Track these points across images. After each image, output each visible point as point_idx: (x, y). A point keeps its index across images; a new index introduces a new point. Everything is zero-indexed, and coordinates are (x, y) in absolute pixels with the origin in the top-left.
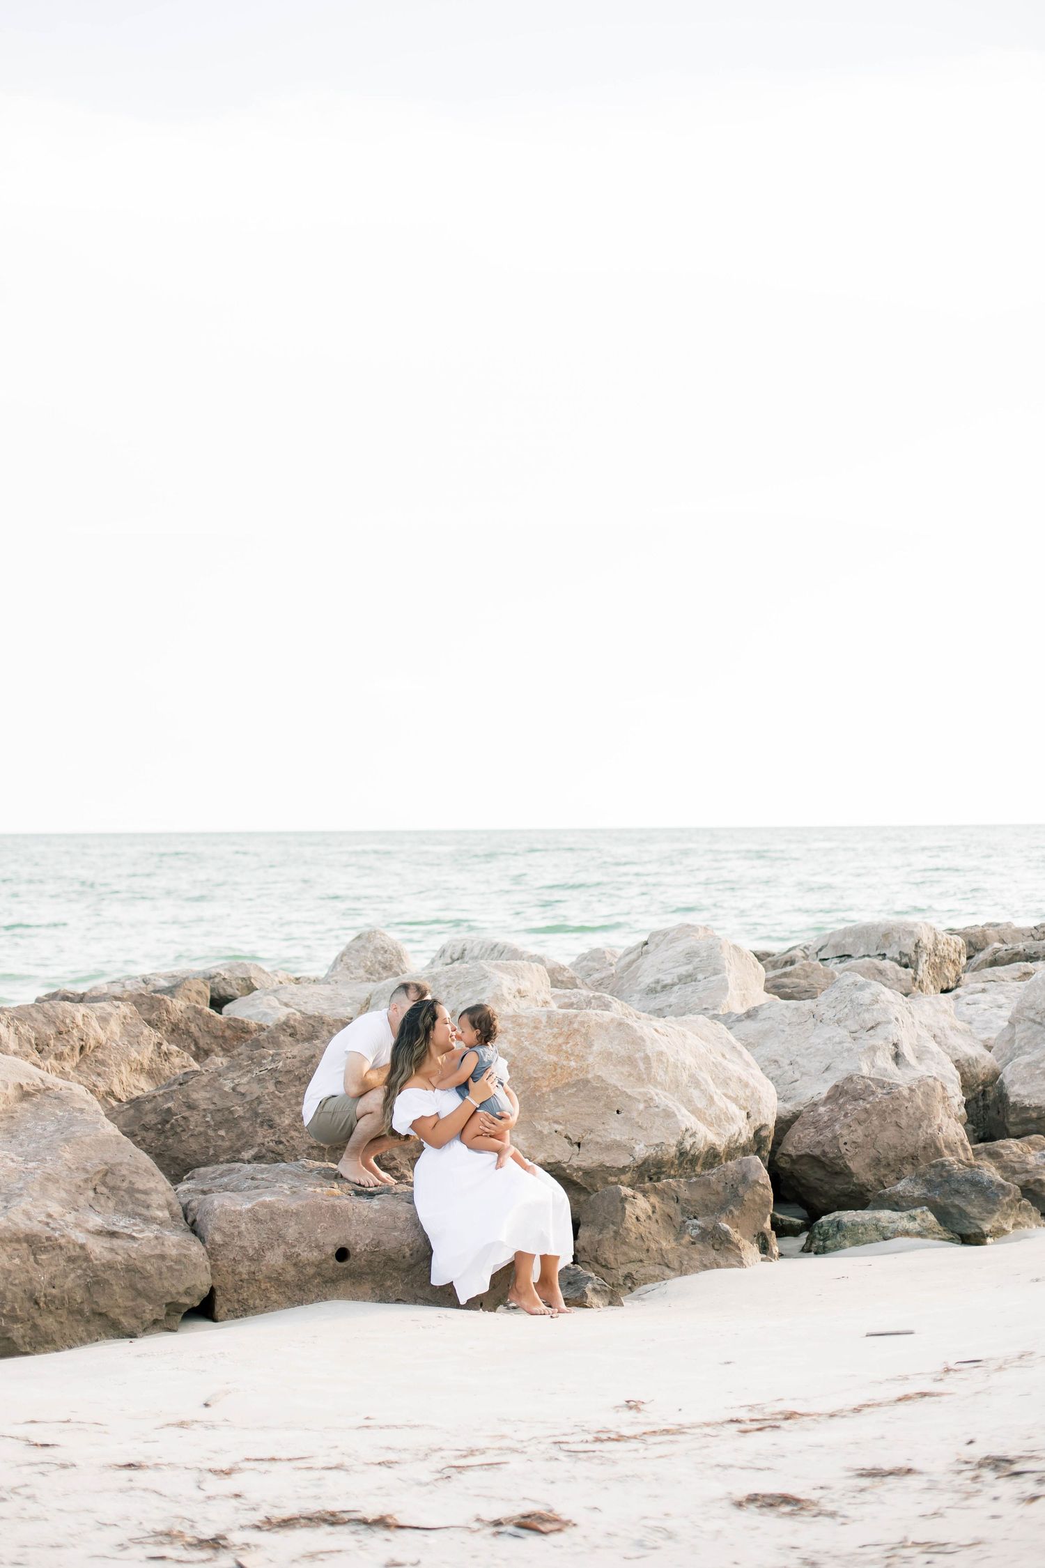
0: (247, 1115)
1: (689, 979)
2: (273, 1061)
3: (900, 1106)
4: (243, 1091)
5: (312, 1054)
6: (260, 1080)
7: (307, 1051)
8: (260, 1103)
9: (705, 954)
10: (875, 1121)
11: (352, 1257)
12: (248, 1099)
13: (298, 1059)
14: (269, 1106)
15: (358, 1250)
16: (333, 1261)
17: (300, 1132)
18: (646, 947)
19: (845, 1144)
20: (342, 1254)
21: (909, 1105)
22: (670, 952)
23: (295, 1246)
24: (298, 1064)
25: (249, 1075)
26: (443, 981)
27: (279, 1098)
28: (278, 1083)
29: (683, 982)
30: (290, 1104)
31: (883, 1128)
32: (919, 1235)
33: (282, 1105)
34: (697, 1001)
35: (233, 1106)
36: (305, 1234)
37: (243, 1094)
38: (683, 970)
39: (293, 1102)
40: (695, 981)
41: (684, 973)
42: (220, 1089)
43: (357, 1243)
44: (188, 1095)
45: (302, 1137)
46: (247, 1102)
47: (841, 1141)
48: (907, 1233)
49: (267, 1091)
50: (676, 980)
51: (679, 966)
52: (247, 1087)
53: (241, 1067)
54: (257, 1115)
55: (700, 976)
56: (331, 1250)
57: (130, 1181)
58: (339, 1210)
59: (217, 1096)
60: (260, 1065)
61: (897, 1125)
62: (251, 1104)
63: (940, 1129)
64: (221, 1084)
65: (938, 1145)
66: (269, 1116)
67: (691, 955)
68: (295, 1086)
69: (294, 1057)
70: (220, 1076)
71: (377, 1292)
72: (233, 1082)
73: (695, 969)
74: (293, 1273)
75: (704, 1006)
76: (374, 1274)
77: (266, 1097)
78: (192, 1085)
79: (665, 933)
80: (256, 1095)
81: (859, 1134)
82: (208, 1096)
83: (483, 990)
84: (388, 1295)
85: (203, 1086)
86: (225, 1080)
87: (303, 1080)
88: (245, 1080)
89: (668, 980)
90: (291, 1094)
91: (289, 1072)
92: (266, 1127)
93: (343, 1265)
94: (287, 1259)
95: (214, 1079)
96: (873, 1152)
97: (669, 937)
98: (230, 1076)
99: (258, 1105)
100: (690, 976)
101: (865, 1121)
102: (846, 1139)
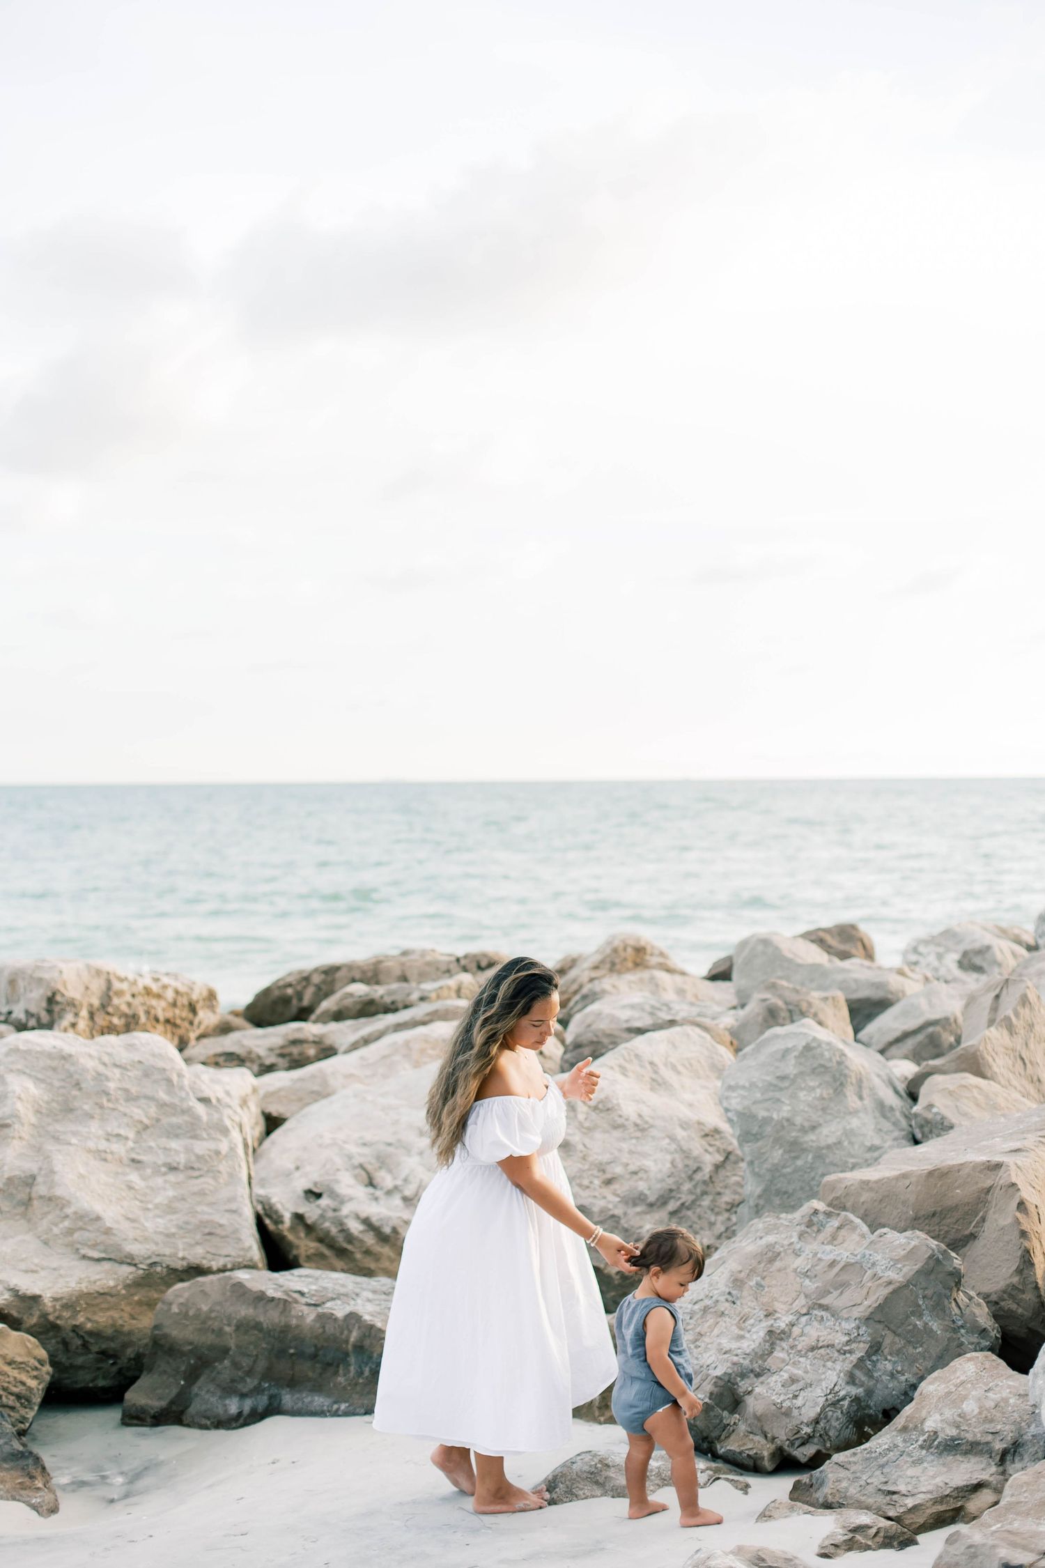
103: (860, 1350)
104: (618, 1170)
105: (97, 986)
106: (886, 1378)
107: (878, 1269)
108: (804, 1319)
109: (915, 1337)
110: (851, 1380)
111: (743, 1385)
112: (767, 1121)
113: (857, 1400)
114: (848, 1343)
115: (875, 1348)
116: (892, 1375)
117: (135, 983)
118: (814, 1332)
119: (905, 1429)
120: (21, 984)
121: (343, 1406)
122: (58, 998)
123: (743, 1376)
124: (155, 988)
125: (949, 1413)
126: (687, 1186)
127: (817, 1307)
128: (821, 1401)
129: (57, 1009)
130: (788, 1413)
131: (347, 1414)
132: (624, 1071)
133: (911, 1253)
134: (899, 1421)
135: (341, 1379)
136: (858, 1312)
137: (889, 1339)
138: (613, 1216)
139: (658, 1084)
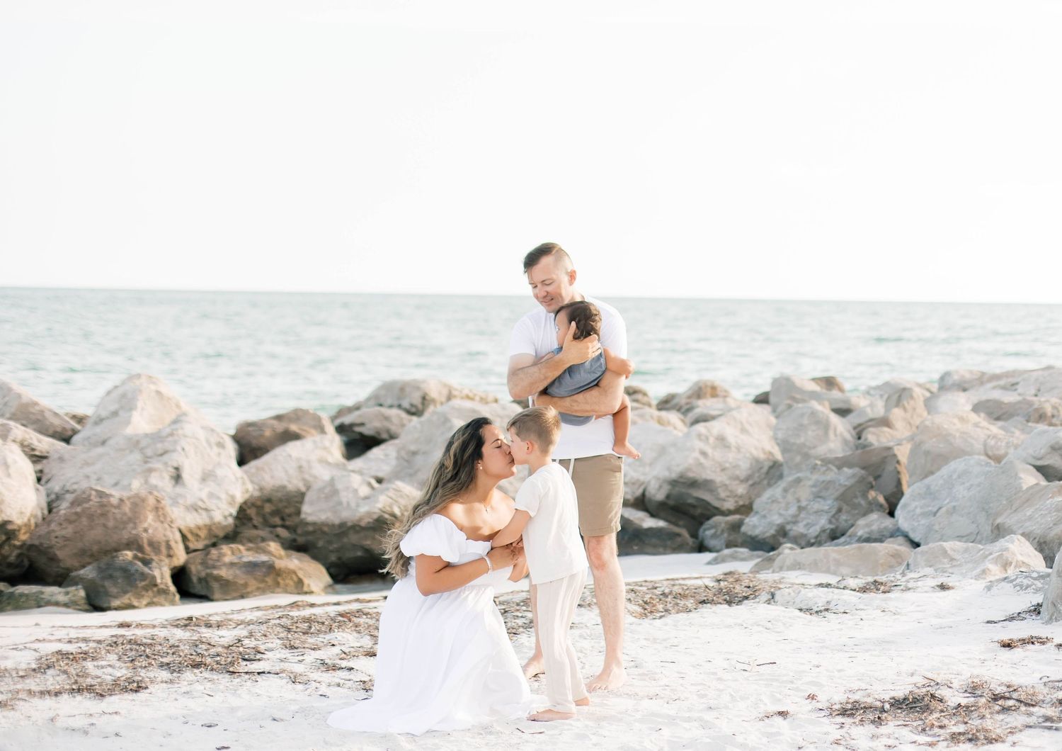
3: (108, 511)
10: (84, 521)
19: (56, 537)
21: (116, 511)
31: (91, 528)
32: (66, 605)
40: (117, 416)
41: (114, 410)
47: (54, 535)
48: (57, 604)
51: (115, 405)
55: (121, 413)
61: (105, 526)
63: (146, 530)
65: (141, 543)
73: (120, 407)
81: (69, 531)
96: (80, 545)
100: (116, 412)
101: (74, 521)
102: (57, 534)
103: (834, 511)
104: (727, 465)
105: (445, 392)
106: (843, 522)
107: (842, 481)
108: (812, 503)
109: (855, 506)
110: (830, 522)
111: (788, 527)
112: (794, 444)
113: (832, 530)
114: (829, 509)
115: (840, 510)
116: (846, 521)
117: (461, 392)
118: (816, 506)
119: (850, 536)
120: (408, 390)
122: (427, 397)
123: (788, 523)
124: (471, 395)
125: (867, 530)
126: (757, 475)
127: (817, 496)
128: (819, 530)
129: (426, 402)
130: (805, 535)
132: (728, 424)
133: (854, 475)
134: (848, 534)
136: (833, 497)
137: (845, 507)
138: (726, 485)
139: (743, 430)
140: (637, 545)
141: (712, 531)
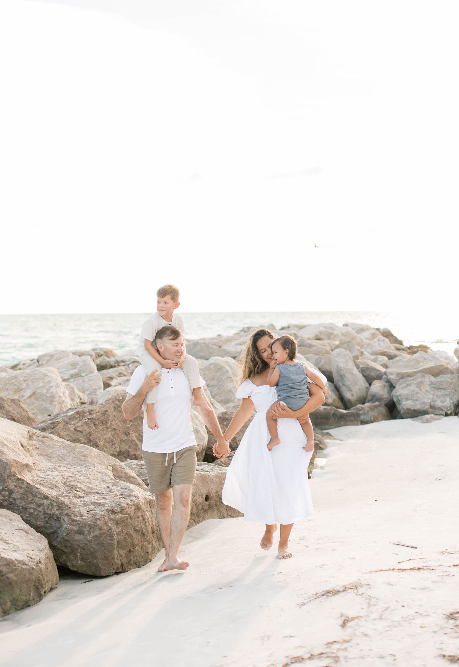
0: (86, 442)
1: (77, 376)
2: (90, 414)
4: (80, 430)
5: (105, 409)
6: (87, 424)
7: (103, 409)
8: (91, 435)
9: (82, 364)
11: (210, 499)
12: (85, 433)
13: (100, 412)
14: (95, 436)
15: (212, 496)
16: (205, 502)
17: (107, 448)
18: (40, 362)
20: (207, 498)
22: (61, 364)
23: (195, 496)
24: (101, 415)
25: (80, 422)
26: (21, 379)
27: (97, 432)
28: (95, 425)
29: (74, 377)
30: (102, 434)
33: (99, 435)
34: (88, 386)
35: (80, 438)
36: (197, 490)
37: (80, 432)
38: (73, 372)
39: (103, 433)
40: (81, 376)
41: (74, 373)
42: (69, 430)
43: (212, 492)
44: (59, 433)
45: (107, 450)
46: (85, 435)
49: (93, 429)
50: (69, 377)
51: (69, 370)
52: (82, 428)
53: (76, 419)
54: (90, 441)
55: (83, 374)
56: (204, 497)
57: (125, 473)
58: (204, 477)
59: (70, 433)
60: (84, 416)
62: (86, 436)
64: (68, 427)
66: (96, 441)
67: (74, 365)
68: (101, 426)
69: (99, 412)
70: (67, 423)
71: (218, 514)
72: (74, 426)
73: (79, 371)
74: (195, 509)
75: (94, 388)
76: (216, 506)
77: (93, 432)
78: (58, 428)
79: (52, 356)
80: (87, 432)
82: (67, 434)
83: (50, 382)
84: (221, 515)
85: (63, 429)
86: (70, 425)
87: (104, 422)
88: (80, 424)
89: (66, 377)
90: (101, 430)
91: (98, 419)
92: (95, 447)
93: (207, 503)
94: (193, 502)
95: (64, 425)
97: (56, 356)
98: (73, 422)
99: (90, 436)
100: (77, 374)
121: (333, 427)
131: (334, 428)
135: (331, 421)
140: (342, 422)
141: (362, 412)
